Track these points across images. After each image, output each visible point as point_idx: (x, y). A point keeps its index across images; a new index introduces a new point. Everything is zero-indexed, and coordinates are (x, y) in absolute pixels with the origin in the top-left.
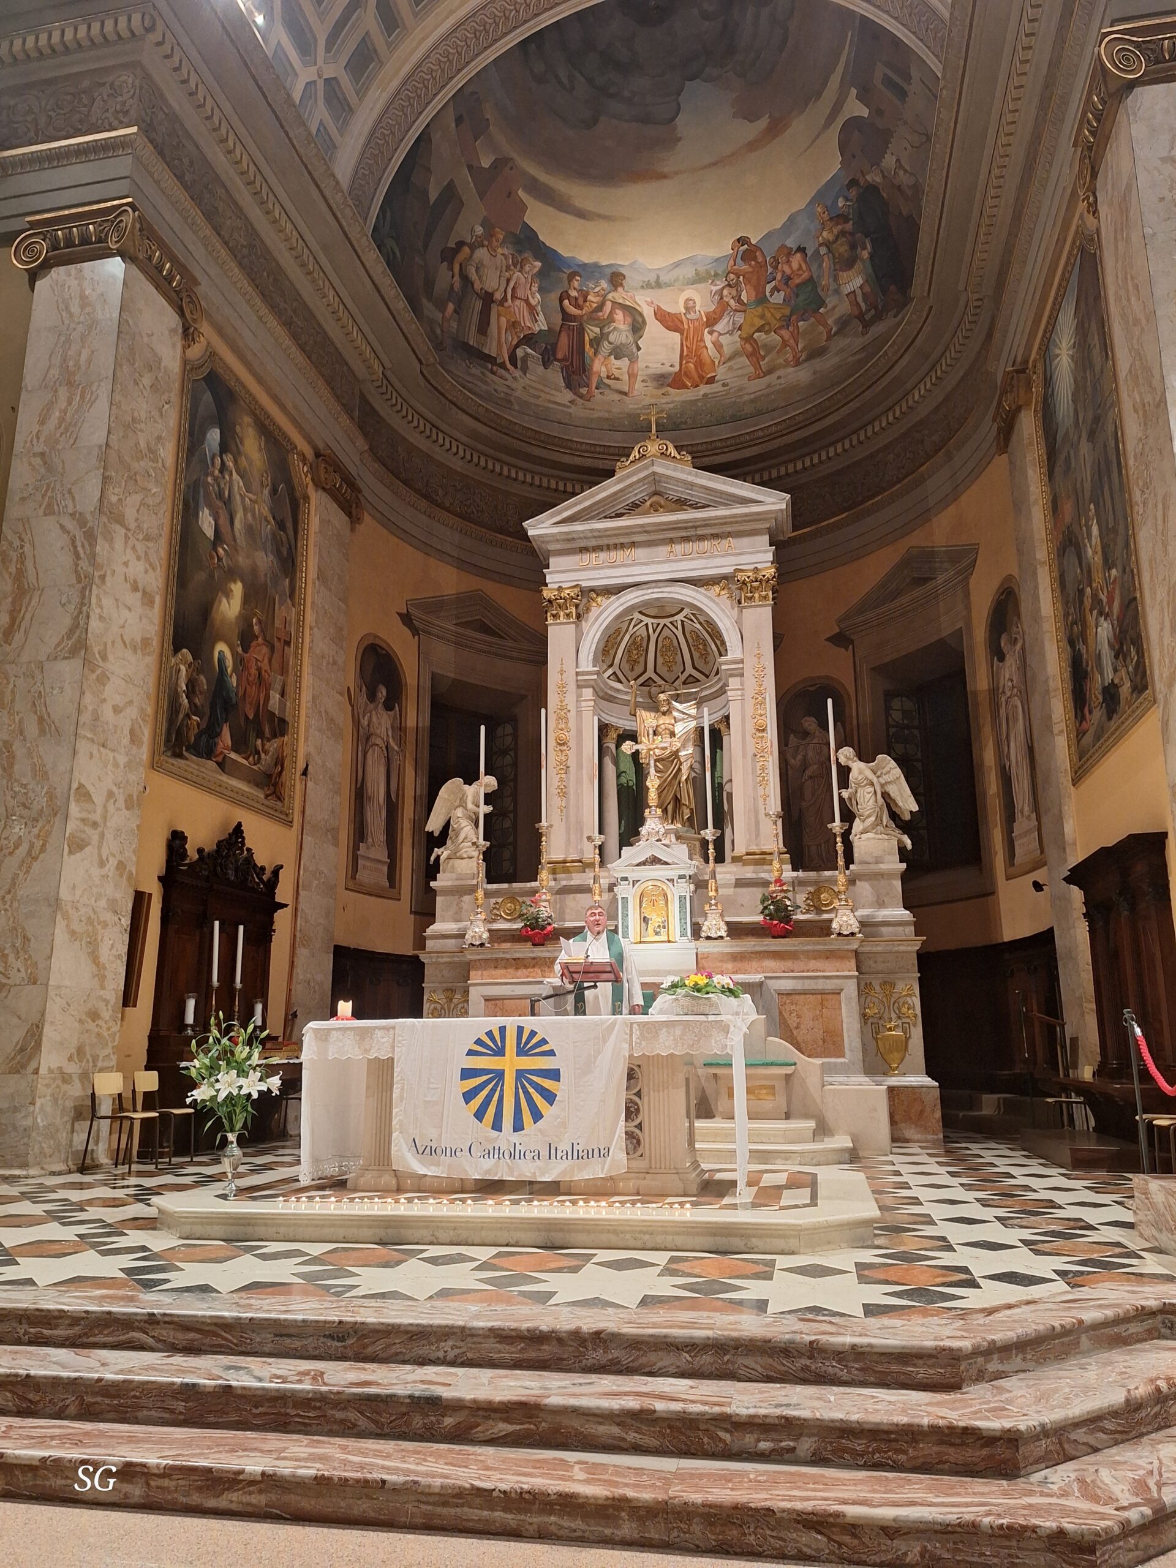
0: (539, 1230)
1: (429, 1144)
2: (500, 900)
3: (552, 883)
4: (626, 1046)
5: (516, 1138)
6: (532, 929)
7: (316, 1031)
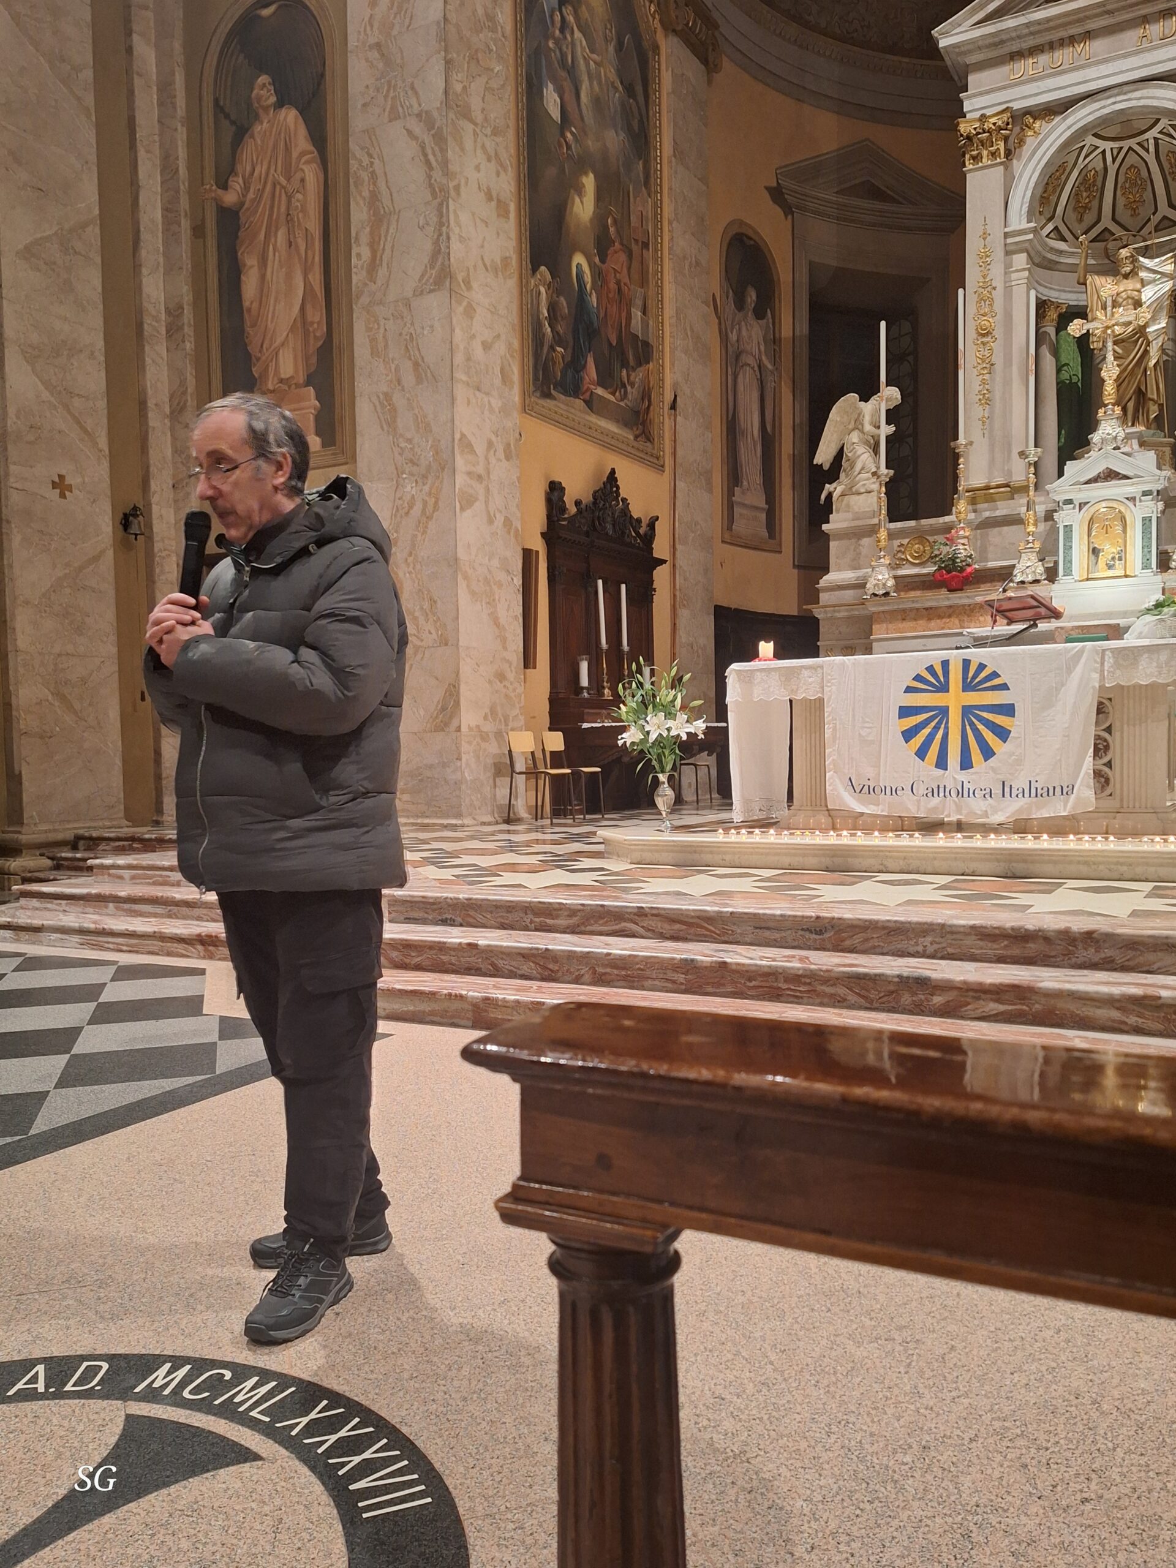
0: (998, 861)
1: (867, 783)
2: (905, 541)
3: (972, 516)
4: (1096, 676)
5: (963, 776)
6: (949, 572)
7: (739, 672)
